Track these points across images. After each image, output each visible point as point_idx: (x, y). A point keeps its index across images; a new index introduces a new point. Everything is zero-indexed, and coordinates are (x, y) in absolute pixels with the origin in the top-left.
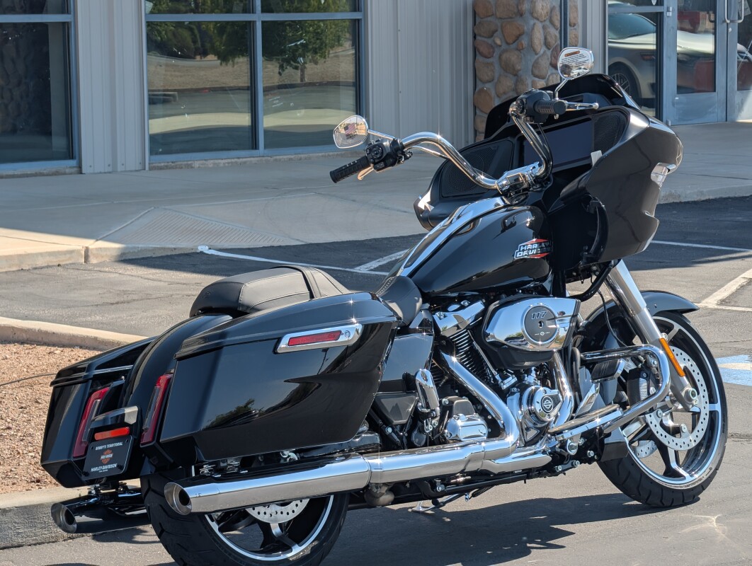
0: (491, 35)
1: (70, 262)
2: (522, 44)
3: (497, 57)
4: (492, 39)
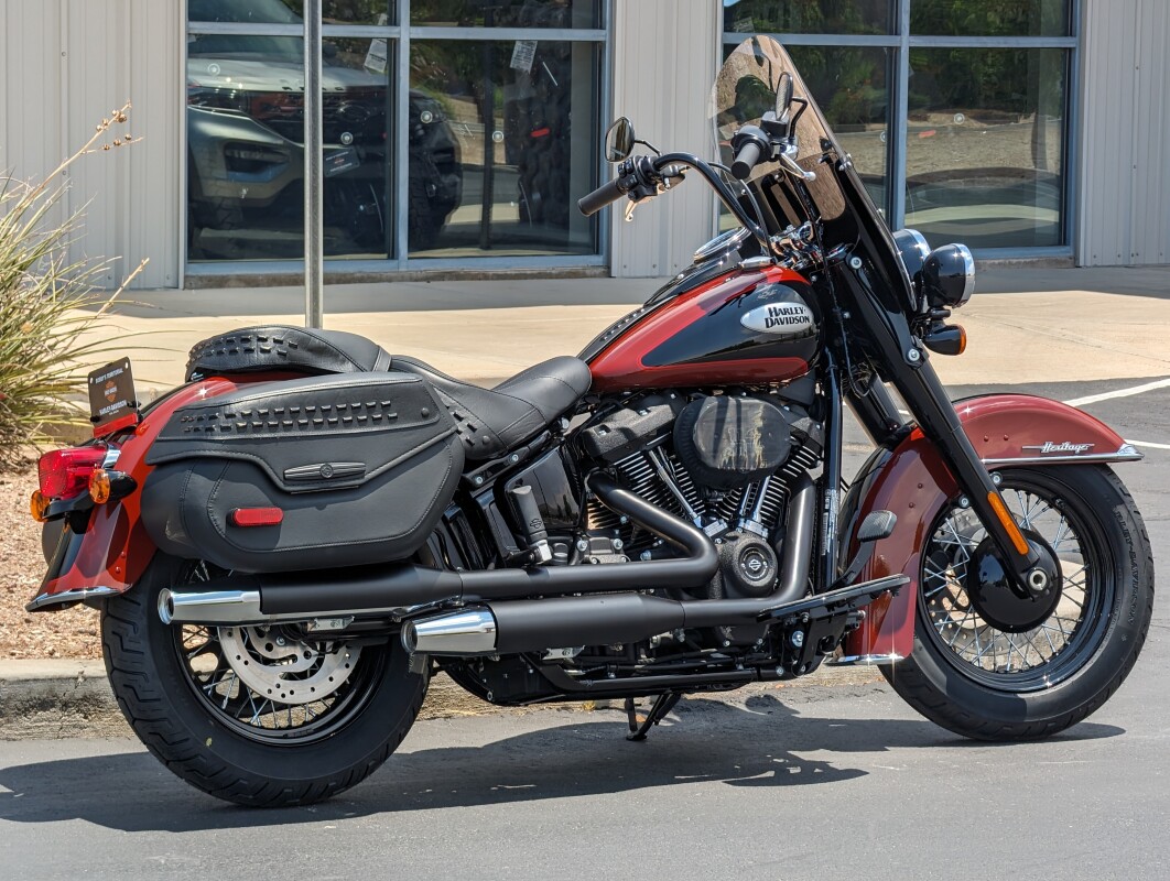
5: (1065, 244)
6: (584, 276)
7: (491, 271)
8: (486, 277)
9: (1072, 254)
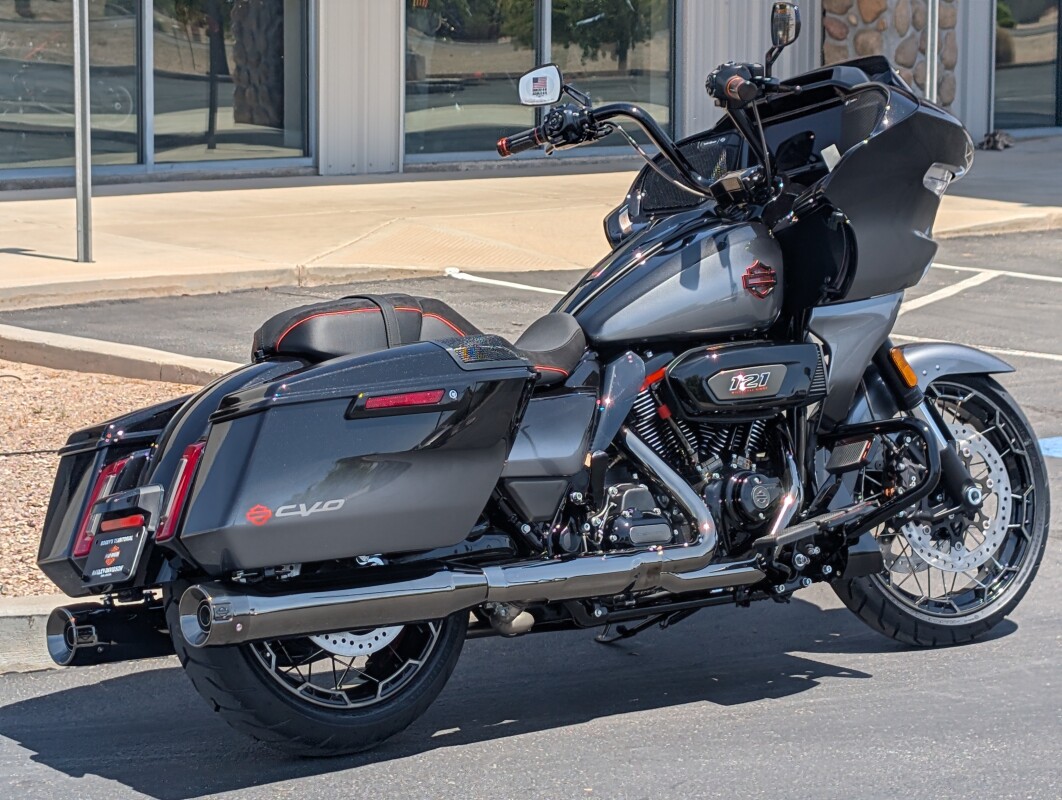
0: (845, 11)
1: (281, 284)
2: (883, 23)
3: (852, 39)
4: (845, 16)
6: (298, 175)
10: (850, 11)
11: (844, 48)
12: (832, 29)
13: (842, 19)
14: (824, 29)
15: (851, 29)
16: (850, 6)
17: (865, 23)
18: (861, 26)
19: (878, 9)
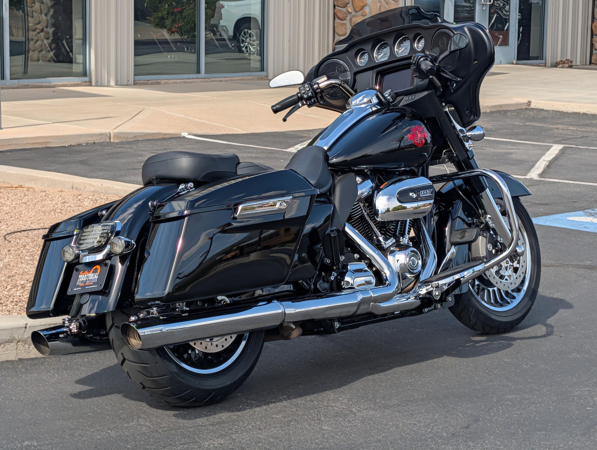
0: (346, 6)
2: (365, 12)
3: (349, 19)
4: (346, 8)
5: (263, 71)
7: (44, 84)
8: (42, 87)
9: (266, 75)
10: (348, 6)
11: (345, 24)
12: (339, 15)
13: (344, 10)
14: (335, 14)
15: (348, 15)
16: (349, 3)
17: (356, 11)
18: (354, 13)
19: (362, 5)
